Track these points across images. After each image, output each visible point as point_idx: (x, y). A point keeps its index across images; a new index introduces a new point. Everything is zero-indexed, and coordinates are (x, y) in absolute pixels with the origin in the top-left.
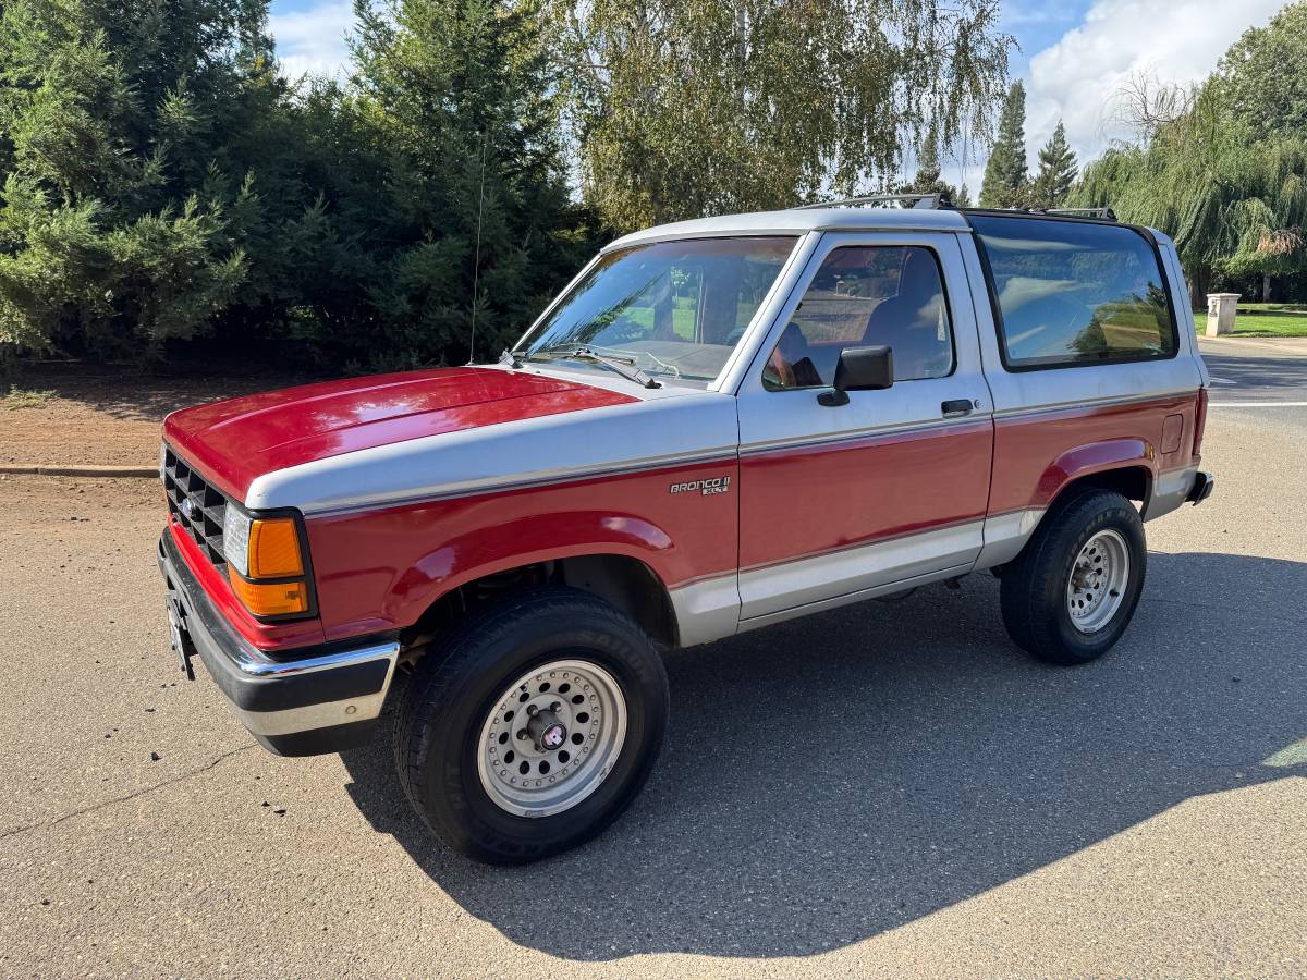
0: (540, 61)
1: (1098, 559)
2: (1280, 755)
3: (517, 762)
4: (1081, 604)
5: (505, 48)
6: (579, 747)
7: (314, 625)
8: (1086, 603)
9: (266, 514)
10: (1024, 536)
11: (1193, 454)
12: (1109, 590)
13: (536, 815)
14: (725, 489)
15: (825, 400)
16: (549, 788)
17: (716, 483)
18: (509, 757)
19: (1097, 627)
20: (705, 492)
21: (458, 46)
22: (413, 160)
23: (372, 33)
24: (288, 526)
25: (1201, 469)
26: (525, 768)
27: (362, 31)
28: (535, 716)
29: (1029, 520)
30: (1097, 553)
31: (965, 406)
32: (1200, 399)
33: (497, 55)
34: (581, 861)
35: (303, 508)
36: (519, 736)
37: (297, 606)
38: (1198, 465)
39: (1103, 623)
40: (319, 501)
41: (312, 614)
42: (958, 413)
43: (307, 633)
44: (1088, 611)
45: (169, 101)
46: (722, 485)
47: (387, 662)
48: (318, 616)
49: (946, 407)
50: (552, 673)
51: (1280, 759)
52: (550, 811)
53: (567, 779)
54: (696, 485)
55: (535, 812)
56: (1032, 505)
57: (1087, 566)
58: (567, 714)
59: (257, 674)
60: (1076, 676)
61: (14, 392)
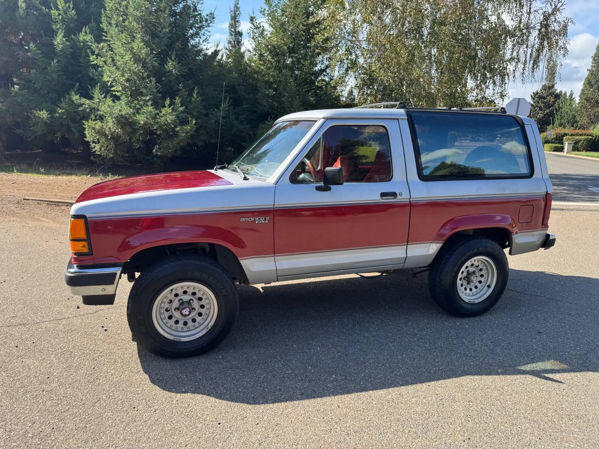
0: (326, 40)
1: (481, 270)
2: (529, 365)
3: (174, 320)
4: (471, 290)
5: (314, 34)
6: (201, 318)
7: (91, 257)
8: (474, 290)
9: (76, 217)
10: (431, 255)
11: (542, 224)
12: (487, 285)
13: (177, 340)
14: (267, 222)
15: (318, 189)
16: (186, 331)
17: (262, 219)
18: (170, 317)
19: (477, 301)
20: (257, 222)
21: (292, 35)
22: (269, 84)
23: (256, 31)
24: (82, 221)
25: (548, 232)
26: (177, 322)
27: (252, 30)
28: (182, 303)
29: (433, 248)
30: (480, 267)
31: (394, 195)
32: (548, 198)
33: (310, 37)
34: (195, 361)
35: (88, 216)
36: (175, 310)
37: (86, 250)
38: (547, 230)
39: (480, 300)
40: (94, 213)
41: (90, 253)
42: (390, 197)
43: (89, 261)
44: (475, 293)
45: (169, 62)
46: (265, 220)
47: (116, 274)
48: (92, 255)
49: (383, 195)
50: (188, 287)
51: (528, 367)
52: (184, 339)
53: (194, 329)
54: (253, 219)
55: (177, 339)
56: (434, 240)
57: (474, 272)
58: (195, 304)
59: (72, 273)
60: (459, 322)
61: (110, 176)
